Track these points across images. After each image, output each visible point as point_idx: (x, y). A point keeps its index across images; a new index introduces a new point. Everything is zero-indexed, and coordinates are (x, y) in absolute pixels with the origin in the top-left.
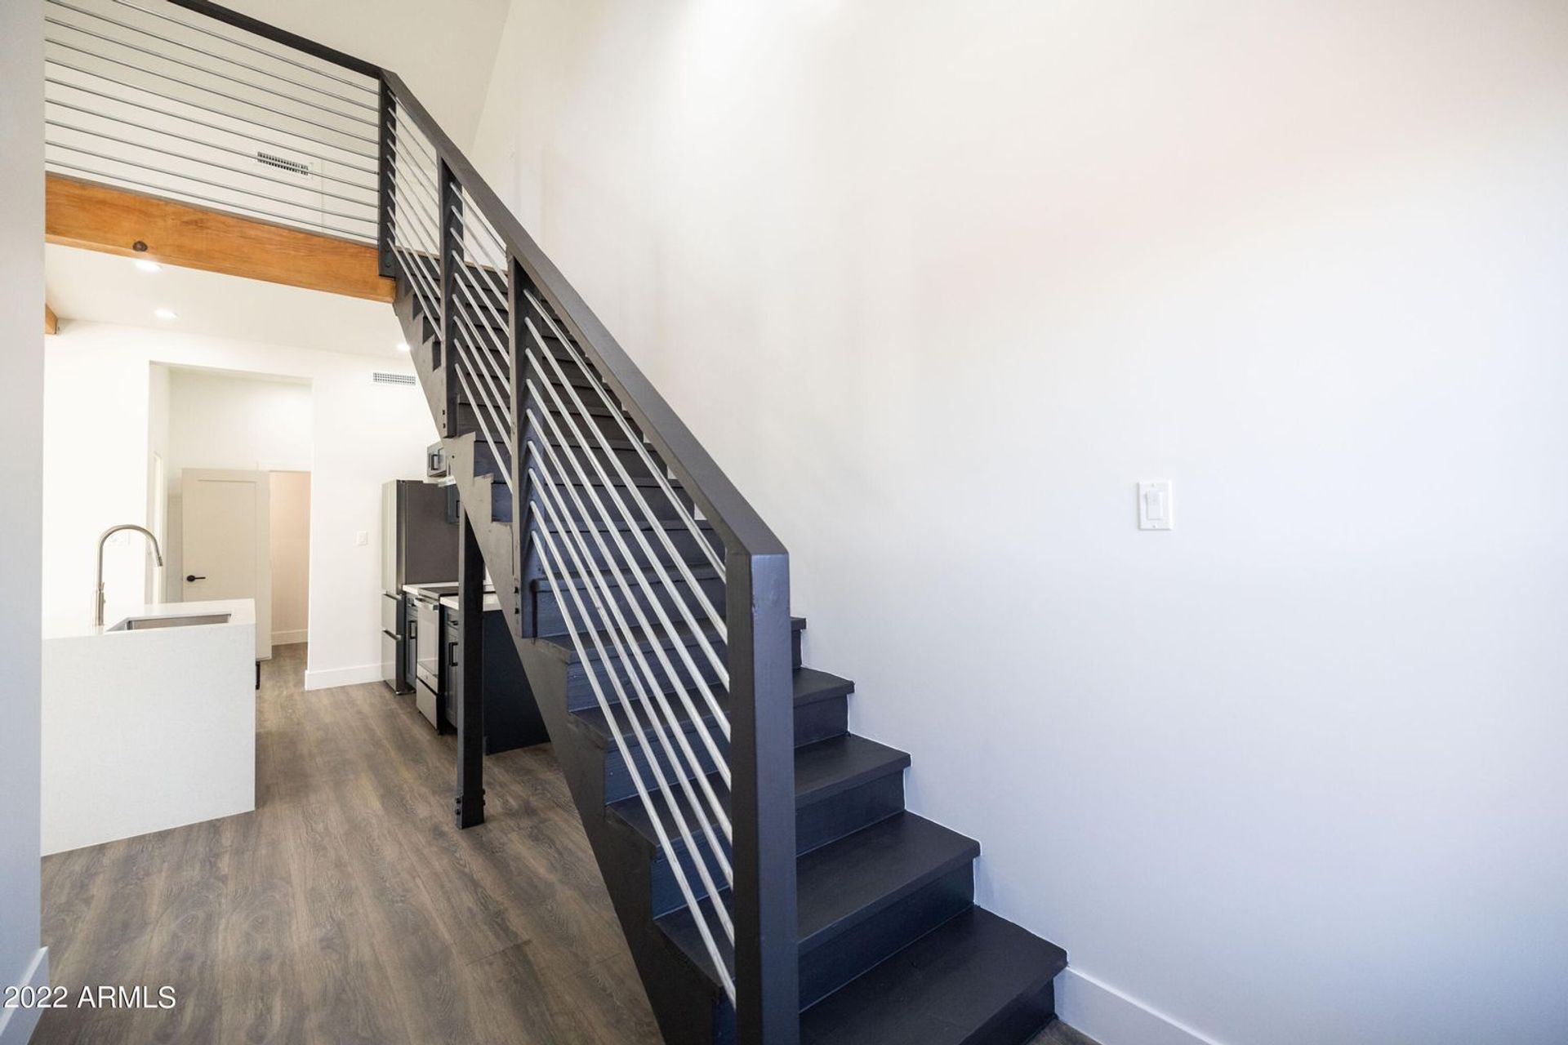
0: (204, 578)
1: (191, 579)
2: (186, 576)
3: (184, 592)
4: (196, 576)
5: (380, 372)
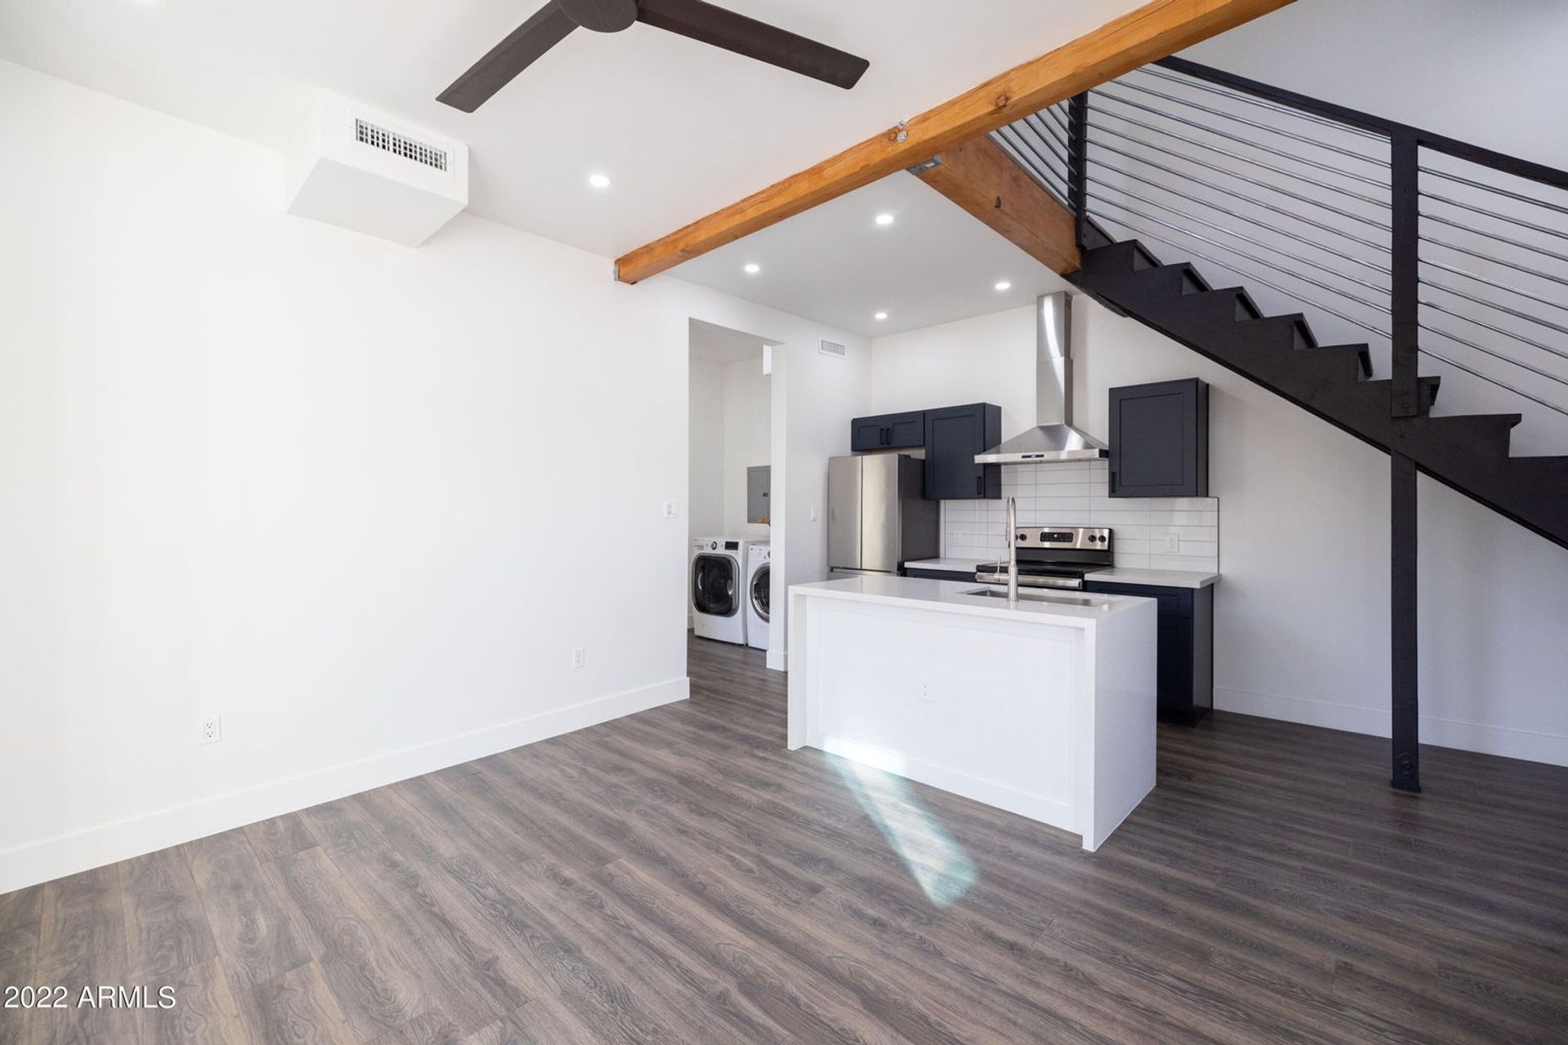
5: (825, 339)
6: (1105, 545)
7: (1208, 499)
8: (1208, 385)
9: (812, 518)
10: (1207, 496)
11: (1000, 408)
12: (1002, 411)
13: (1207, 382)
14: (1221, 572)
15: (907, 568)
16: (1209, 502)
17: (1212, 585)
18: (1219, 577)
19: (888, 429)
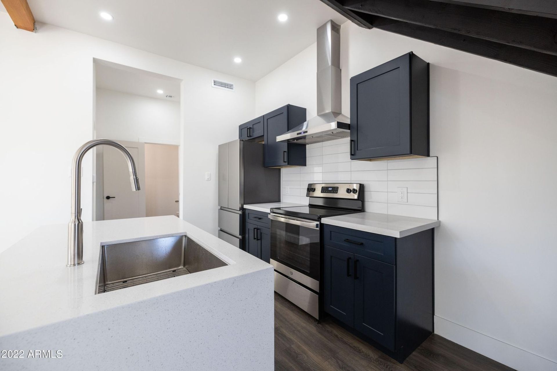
0: (114, 197)
1: (108, 198)
2: (105, 196)
3: (105, 204)
4: (111, 197)
5: (216, 80)
6: (356, 196)
7: (429, 158)
8: (428, 64)
9: (206, 179)
10: (428, 155)
11: (305, 109)
12: (307, 110)
13: (428, 62)
14: (440, 219)
15: (245, 209)
16: (430, 162)
17: (432, 230)
18: (439, 223)
19: (250, 128)
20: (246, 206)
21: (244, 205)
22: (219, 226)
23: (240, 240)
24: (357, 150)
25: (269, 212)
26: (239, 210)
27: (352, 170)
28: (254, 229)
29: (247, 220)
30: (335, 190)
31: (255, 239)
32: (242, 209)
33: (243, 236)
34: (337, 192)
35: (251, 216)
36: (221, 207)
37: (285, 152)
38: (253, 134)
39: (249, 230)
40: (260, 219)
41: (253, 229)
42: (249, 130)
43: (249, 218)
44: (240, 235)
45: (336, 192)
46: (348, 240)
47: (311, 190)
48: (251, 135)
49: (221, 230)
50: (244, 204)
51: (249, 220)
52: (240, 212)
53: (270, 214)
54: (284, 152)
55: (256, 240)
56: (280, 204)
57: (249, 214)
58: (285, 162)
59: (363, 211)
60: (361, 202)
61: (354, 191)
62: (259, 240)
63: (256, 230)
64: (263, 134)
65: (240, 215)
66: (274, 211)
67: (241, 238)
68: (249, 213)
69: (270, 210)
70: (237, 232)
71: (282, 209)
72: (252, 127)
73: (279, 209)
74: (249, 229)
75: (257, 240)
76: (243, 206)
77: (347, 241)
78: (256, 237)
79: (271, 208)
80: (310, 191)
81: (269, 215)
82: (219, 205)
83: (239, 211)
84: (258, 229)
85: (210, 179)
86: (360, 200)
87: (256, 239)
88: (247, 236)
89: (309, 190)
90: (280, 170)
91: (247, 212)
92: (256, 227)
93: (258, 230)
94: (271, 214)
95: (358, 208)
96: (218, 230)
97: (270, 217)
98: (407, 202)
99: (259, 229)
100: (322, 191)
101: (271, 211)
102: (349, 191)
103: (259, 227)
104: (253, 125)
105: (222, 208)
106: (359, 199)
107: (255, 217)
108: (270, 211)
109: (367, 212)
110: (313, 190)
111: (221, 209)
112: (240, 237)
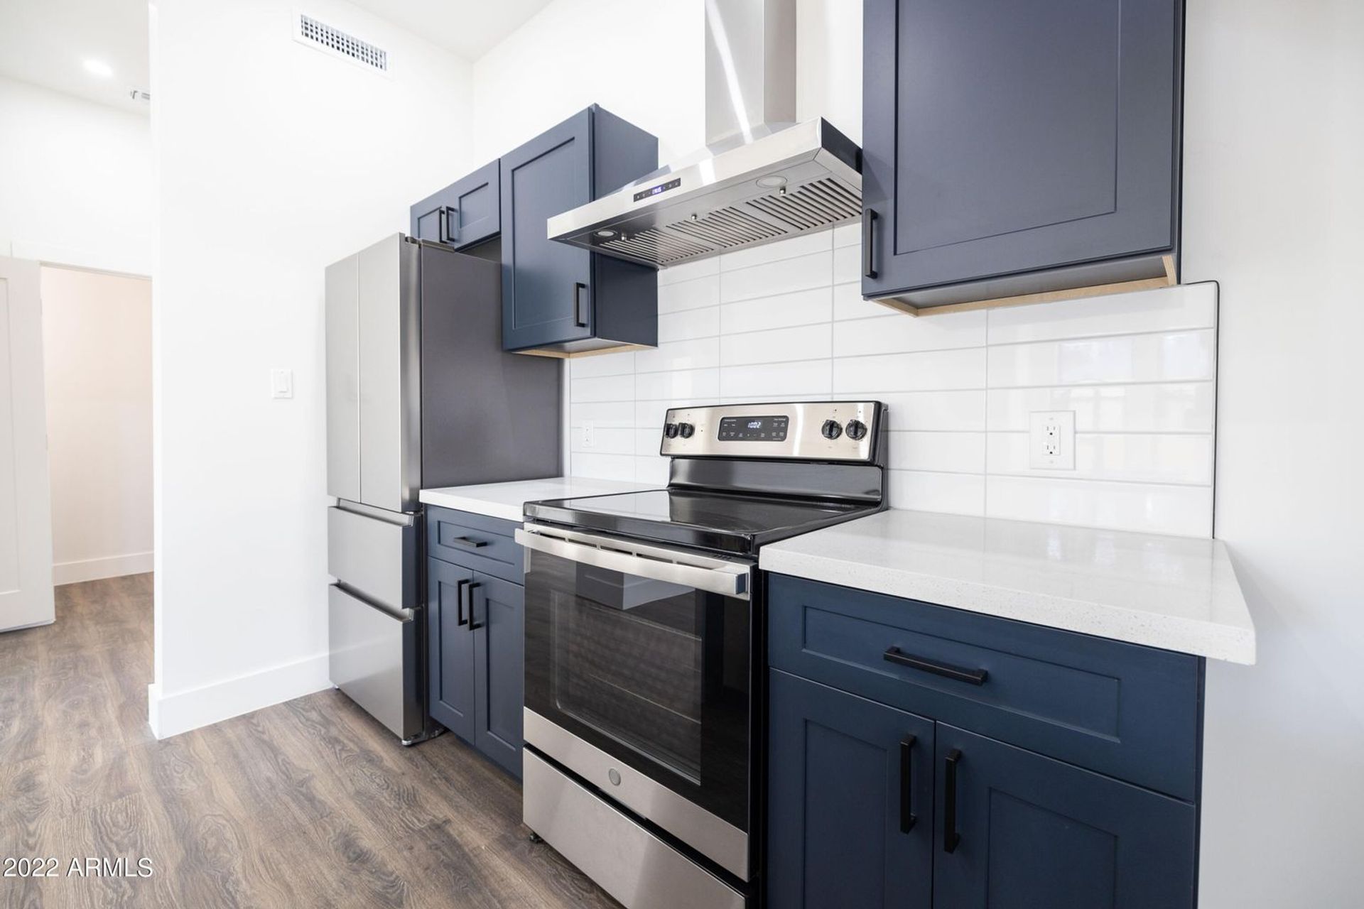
20: (426, 496)
21: (422, 492)
22: (331, 570)
23: (405, 626)
24: (895, 253)
25: (520, 518)
26: (400, 511)
27: (835, 356)
28: (460, 583)
29: (435, 548)
30: (776, 427)
31: (461, 622)
32: (415, 507)
33: (419, 608)
34: (782, 434)
35: (450, 534)
36: (339, 499)
37: (583, 286)
38: (460, 233)
39: (442, 584)
40: (482, 544)
41: (456, 585)
42: (444, 217)
43: (439, 542)
44: (404, 607)
45: (778, 436)
46: (898, 651)
47: (679, 432)
48: (454, 235)
49: (340, 586)
50: (422, 488)
51: (438, 545)
52: (407, 519)
53: (523, 529)
54: (580, 285)
55: (466, 626)
56: (562, 483)
57: (441, 523)
58: (583, 325)
59: (884, 505)
60: (880, 470)
61: (856, 429)
62: (478, 626)
63: (465, 587)
64: (498, 230)
65: (406, 529)
66: (541, 516)
67: (412, 618)
68: (439, 522)
69: (522, 507)
70: (393, 594)
71: (567, 504)
72: (456, 206)
73: (557, 503)
74: (440, 583)
75: (472, 627)
76: (418, 495)
77: (895, 657)
78: (465, 616)
79: (525, 503)
80: (675, 435)
81: (517, 531)
82: (330, 493)
83: (403, 512)
84: (474, 585)
85: (288, 395)
86: (876, 466)
87: (465, 622)
88: (433, 606)
89: (672, 432)
90: (559, 363)
91: (433, 517)
92: (467, 575)
93: (475, 590)
94: (529, 526)
95: (867, 493)
96: (327, 585)
97: (525, 537)
98: (1075, 468)
99: (478, 585)
100: (724, 434)
101: (524, 515)
102: (832, 429)
103: (480, 577)
104: (460, 198)
105: (342, 504)
106: (874, 459)
107: (464, 538)
108: (522, 513)
109: (895, 509)
110: (687, 431)
111: (338, 507)
112: (408, 612)
